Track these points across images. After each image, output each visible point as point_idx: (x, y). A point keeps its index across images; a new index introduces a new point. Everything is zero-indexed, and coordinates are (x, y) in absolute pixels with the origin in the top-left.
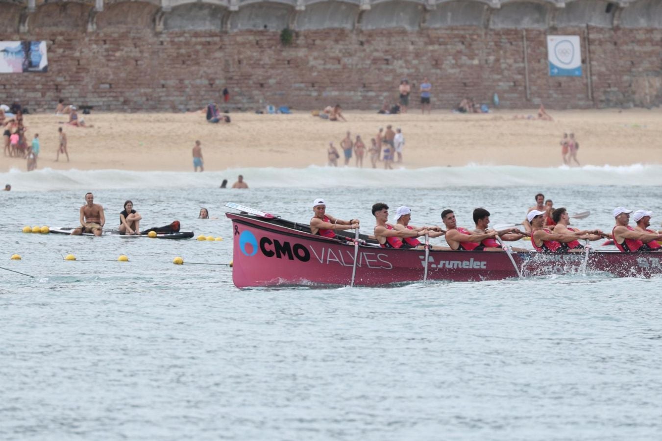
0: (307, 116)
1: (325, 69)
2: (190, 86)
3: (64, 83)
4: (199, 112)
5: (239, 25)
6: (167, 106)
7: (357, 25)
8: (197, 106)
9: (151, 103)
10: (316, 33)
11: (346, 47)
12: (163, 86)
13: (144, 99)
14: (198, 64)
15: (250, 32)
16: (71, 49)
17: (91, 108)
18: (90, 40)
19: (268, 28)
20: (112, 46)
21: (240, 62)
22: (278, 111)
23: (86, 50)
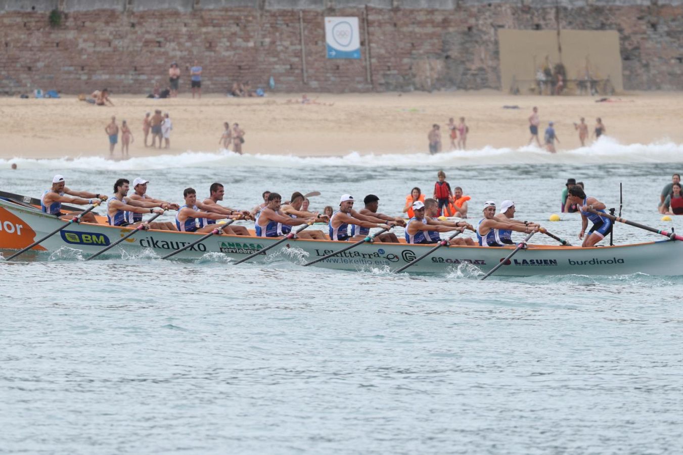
0: (73, 100)
1: (94, 52)
5: (6, 7)
7: (128, 6)
10: (86, 14)
11: (117, 29)
15: (18, 13)
19: (35, 10)
21: (7, 44)
22: (47, 96)
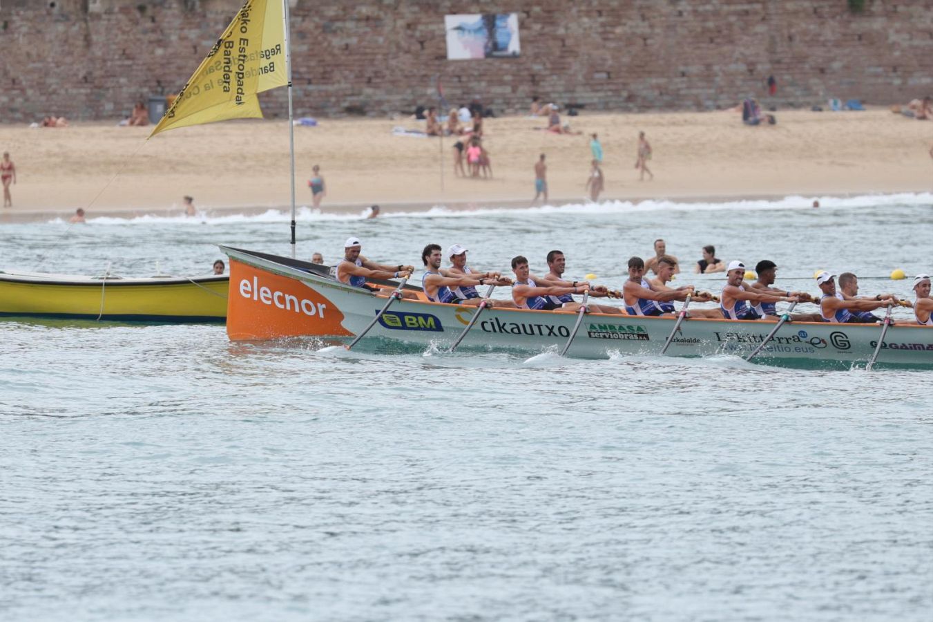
0: (884, 113)
1: (912, 47)
2: (721, 74)
3: (544, 73)
4: (732, 110)
6: (689, 103)
8: (731, 102)
9: (666, 98)
12: (683, 74)
13: (656, 93)
14: (731, 42)
16: (552, 23)
17: (581, 107)
18: (579, 11)
20: (610, 19)
21: (791, 38)
23: (573, 26)
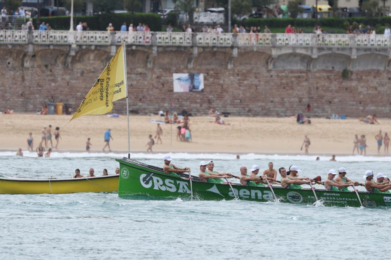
0: (356, 121)
1: (368, 94)
2: (288, 102)
3: (214, 99)
4: (293, 117)
5: (318, 67)
6: (274, 114)
7: (387, 68)
8: (292, 114)
9: (264, 111)
10: (363, 72)
11: (380, 81)
12: (272, 102)
13: (260, 109)
14: (292, 89)
15: (324, 71)
16: (218, 78)
17: (229, 114)
18: (229, 74)
19: (334, 69)
20: (242, 77)
21: (317, 88)
22: (340, 118)
23: (227, 80)
